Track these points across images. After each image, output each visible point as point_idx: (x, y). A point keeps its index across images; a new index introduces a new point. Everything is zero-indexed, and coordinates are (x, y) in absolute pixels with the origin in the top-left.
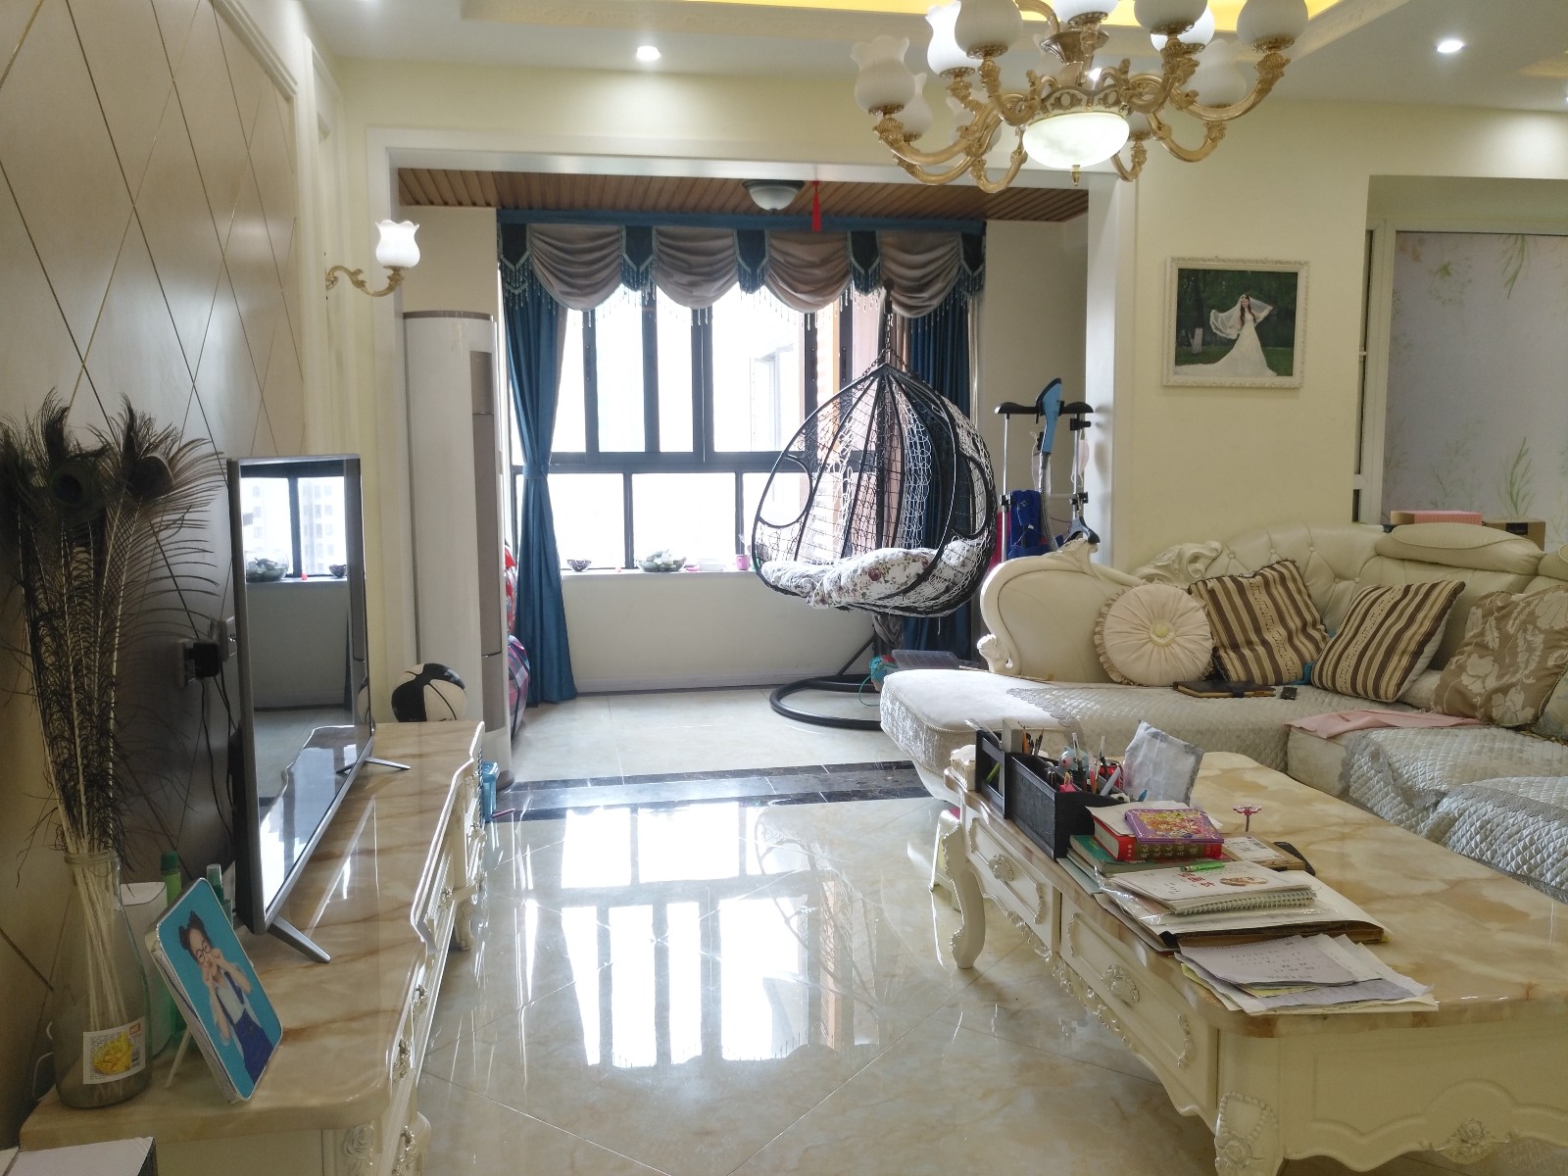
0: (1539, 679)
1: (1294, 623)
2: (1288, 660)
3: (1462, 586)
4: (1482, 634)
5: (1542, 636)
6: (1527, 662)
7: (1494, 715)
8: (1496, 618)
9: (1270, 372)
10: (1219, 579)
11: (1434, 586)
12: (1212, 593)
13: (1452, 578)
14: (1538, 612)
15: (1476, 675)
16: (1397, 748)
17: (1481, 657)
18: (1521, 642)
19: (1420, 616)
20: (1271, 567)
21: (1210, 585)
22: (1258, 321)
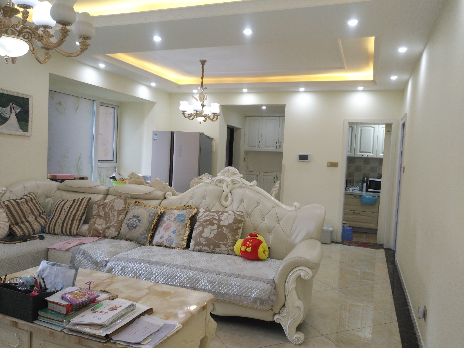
0: (118, 224)
1: (37, 213)
2: (36, 226)
3: (90, 199)
4: (98, 212)
5: (116, 212)
6: (114, 219)
7: (106, 235)
8: (102, 208)
9: (21, 130)
10: (9, 201)
11: (83, 199)
12: (7, 206)
13: (88, 196)
14: (114, 205)
15: (100, 224)
16: (90, 250)
17: (100, 219)
18: (111, 214)
19: (80, 208)
20: (26, 195)
21: (6, 203)
22: (16, 113)
